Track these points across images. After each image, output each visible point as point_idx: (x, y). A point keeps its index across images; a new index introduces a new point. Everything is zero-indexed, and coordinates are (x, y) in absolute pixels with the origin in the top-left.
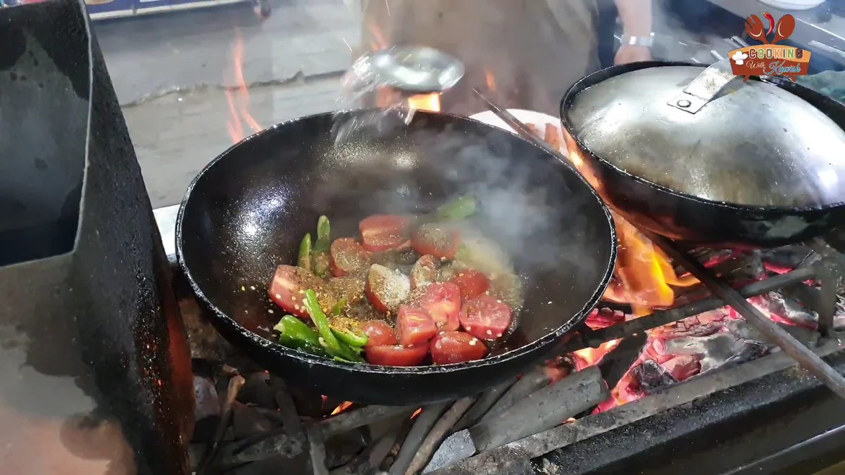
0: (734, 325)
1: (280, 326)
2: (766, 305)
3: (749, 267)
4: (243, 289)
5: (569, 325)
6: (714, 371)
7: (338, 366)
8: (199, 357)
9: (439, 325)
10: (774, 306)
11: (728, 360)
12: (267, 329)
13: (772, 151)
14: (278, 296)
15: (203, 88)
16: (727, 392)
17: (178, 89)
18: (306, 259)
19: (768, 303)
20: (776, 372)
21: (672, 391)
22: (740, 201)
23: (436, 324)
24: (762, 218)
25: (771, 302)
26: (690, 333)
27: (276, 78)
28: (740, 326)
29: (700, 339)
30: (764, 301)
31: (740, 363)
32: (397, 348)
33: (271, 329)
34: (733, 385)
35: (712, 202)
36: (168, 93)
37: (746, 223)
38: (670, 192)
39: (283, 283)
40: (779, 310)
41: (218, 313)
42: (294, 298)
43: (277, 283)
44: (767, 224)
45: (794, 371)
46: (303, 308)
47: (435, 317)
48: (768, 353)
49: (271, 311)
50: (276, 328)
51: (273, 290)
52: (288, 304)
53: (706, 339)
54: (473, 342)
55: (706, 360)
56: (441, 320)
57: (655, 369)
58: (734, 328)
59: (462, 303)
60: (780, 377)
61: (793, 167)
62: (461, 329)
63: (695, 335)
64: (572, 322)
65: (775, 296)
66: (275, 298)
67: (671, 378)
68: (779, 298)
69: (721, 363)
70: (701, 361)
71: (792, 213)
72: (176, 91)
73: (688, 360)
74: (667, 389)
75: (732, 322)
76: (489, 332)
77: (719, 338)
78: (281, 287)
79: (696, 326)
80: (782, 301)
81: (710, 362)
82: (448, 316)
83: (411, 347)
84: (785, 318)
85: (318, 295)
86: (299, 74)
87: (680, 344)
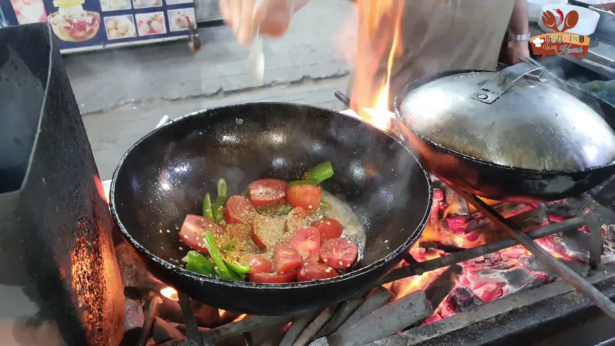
0: (526, 260)
1: (186, 259)
2: (552, 247)
3: (536, 217)
4: (161, 231)
5: (395, 254)
6: (512, 295)
7: (222, 283)
8: (133, 286)
9: (304, 258)
10: (557, 247)
11: (522, 287)
12: (177, 261)
13: (546, 130)
14: (186, 237)
15: (150, 100)
16: (522, 310)
17: (133, 100)
18: (208, 211)
19: (553, 245)
20: (559, 296)
21: (480, 309)
22: (524, 166)
23: (301, 257)
24: (540, 177)
25: (555, 244)
26: (495, 267)
27: (203, 93)
28: (530, 261)
29: (501, 271)
30: (550, 244)
31: (531, 288)
32: (271, 274)
33: (180, 260)
34: (526, 304)
35: (503, 166)
36: (126, 104)
37: (529, 182)
38: (473, 159)
39: (190, 228)
40: (561, 250)
41: (137, 245)
42: (197, 238)
43: (185, 227)
44: (544, 182)
45: (573, 295)
46: (204, 245)
47: (301, 253)
48: (553, 281)
49: (181, 248)
50: (183, 259)
51: (182, 232)
52: (193, 243)
53: (505, 271)
54: (328, 270)
55: (507, 287)
56: (305, 255)
57: (467, 292)
58: (526, 262)
59: (321, 243)
60: (561, 299)
61: (563, 141)
62: (321, 261)
63: (499, 268)
64: (397, 252)
65: (557, 240)
66: (184, 238)
67: (480, 300)
68: (561, 241)
69: (518, 289)
70: (503, 288)
71: (562, 173)
72: (131, 102)
73: (493, 287)
74: (476, 307)
75: (524, 258)
76: (341, 263)
77: (516, 270)
78: (188, 230)
79: (499, 262)
80: (563, 244)
81: (509, 288)
82: (311, 252)
83: (282, 274)
84: (566, 256)
85: (215, 236)
86: (220, 90)
87: (486, 275)
